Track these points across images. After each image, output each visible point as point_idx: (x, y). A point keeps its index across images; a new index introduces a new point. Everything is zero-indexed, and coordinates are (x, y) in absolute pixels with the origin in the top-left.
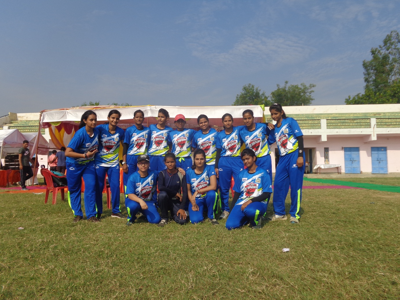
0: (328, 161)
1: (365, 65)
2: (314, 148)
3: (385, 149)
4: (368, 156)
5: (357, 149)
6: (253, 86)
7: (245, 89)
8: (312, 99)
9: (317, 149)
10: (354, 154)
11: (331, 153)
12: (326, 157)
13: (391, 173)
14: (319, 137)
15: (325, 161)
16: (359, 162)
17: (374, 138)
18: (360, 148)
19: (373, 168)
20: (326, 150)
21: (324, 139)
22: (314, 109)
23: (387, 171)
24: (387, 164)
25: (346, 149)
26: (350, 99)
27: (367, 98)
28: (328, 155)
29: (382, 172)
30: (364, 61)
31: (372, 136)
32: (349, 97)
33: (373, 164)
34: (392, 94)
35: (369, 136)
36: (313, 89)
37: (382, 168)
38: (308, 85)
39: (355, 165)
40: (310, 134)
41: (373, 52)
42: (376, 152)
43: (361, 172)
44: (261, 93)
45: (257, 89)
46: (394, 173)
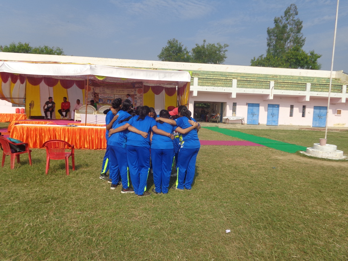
0: (235, 114)
1: (269, 32)
2: (225, 103)
3: (278, 106)
4: (265, 111)
5: (258, 105)
6: (177, 41)
7: (170, 42)
8: (225, 58)
9: (227, 103)
10: (255, 109)
11: (238, 107)
12: (234, 110)
13: (280, 125)
14: (231, 94)
15: (233, 114)
16: (258, 115)
17: (271, 98)
18: (260, 105)
19: (268, 121)
20: (235, 104)
21: (234, 96)
22: (227, 68)
23: (278, 123)
24: (278, 117)
25: (249, 105)
26: (255, 60)
27: (268, 61)
28: (235, 109)
29: (274, 124)
30: (268, 28)
31: (270, 95)
32: (254, 58)
33: (268, 117)
34: (286, 60)
35: (268, 95)
36: (227, 48)
37: (274, 121)
38: (222, 45)
39: (255, 118)
40: (223, 91)
41: (276, 21)
42: (271, 108)
43: (259, 124)
44: (183, 48)
45: (180, 44)
46: (282, 125)
